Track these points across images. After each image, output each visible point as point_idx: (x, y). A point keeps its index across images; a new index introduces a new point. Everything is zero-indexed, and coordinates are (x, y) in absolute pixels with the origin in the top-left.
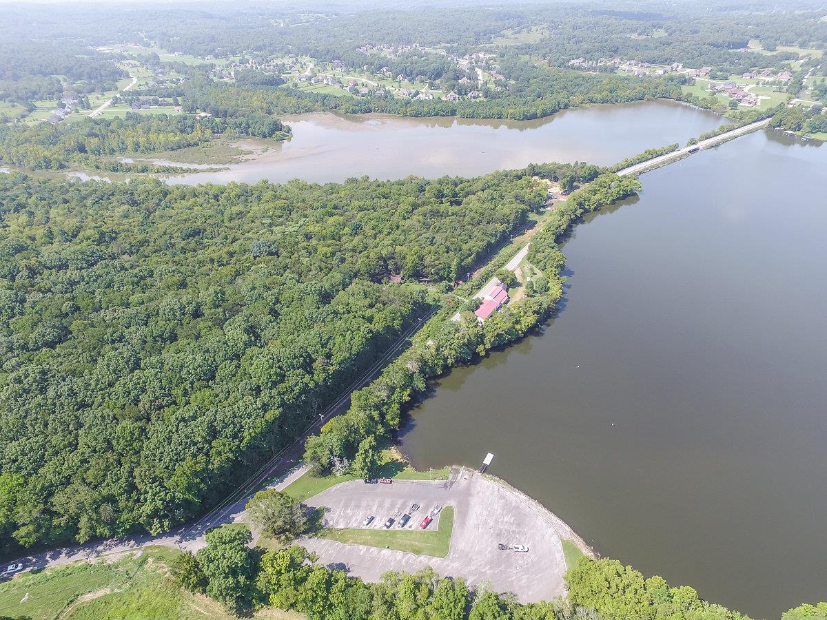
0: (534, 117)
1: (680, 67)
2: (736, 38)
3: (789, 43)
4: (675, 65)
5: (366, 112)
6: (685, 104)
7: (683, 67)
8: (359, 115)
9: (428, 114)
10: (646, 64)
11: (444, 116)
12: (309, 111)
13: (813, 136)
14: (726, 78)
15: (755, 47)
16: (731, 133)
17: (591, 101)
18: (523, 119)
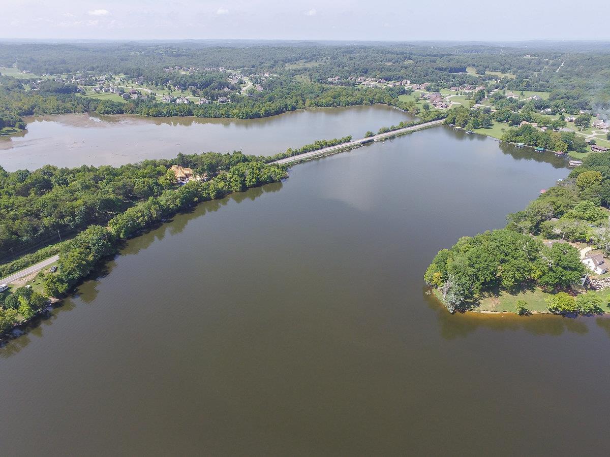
0: (257, 116)
1: (409, 83)
2: (457, 66)
3: (495, 70)
4: (404, 81)
5: (118, 113)
6: (394, 107)
7: (411, 83)
8: (111, 115)
9: (168, 114)
10: (383, 81)
11: (183, 116)
12: (68, 112)
13: (476, 131)
14: (438, 91)
15: (471, 72)
16: (408, 129)
17: (317, 105)
18: (247, 118)
